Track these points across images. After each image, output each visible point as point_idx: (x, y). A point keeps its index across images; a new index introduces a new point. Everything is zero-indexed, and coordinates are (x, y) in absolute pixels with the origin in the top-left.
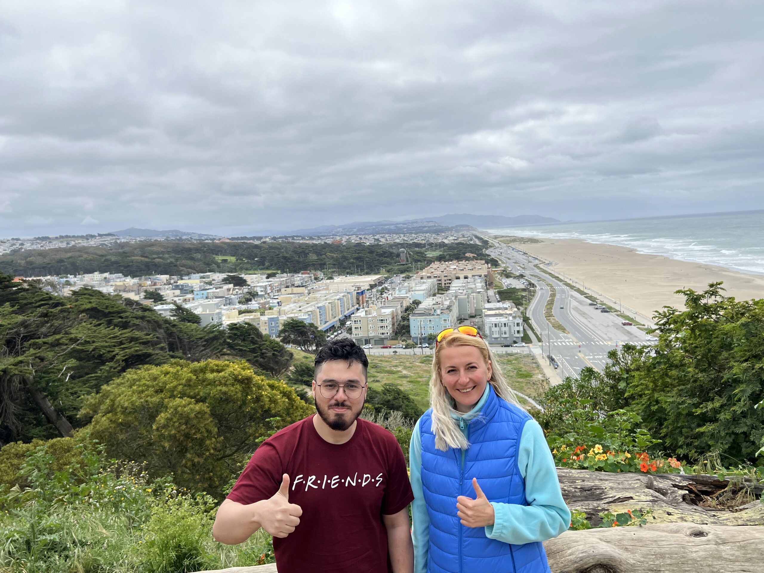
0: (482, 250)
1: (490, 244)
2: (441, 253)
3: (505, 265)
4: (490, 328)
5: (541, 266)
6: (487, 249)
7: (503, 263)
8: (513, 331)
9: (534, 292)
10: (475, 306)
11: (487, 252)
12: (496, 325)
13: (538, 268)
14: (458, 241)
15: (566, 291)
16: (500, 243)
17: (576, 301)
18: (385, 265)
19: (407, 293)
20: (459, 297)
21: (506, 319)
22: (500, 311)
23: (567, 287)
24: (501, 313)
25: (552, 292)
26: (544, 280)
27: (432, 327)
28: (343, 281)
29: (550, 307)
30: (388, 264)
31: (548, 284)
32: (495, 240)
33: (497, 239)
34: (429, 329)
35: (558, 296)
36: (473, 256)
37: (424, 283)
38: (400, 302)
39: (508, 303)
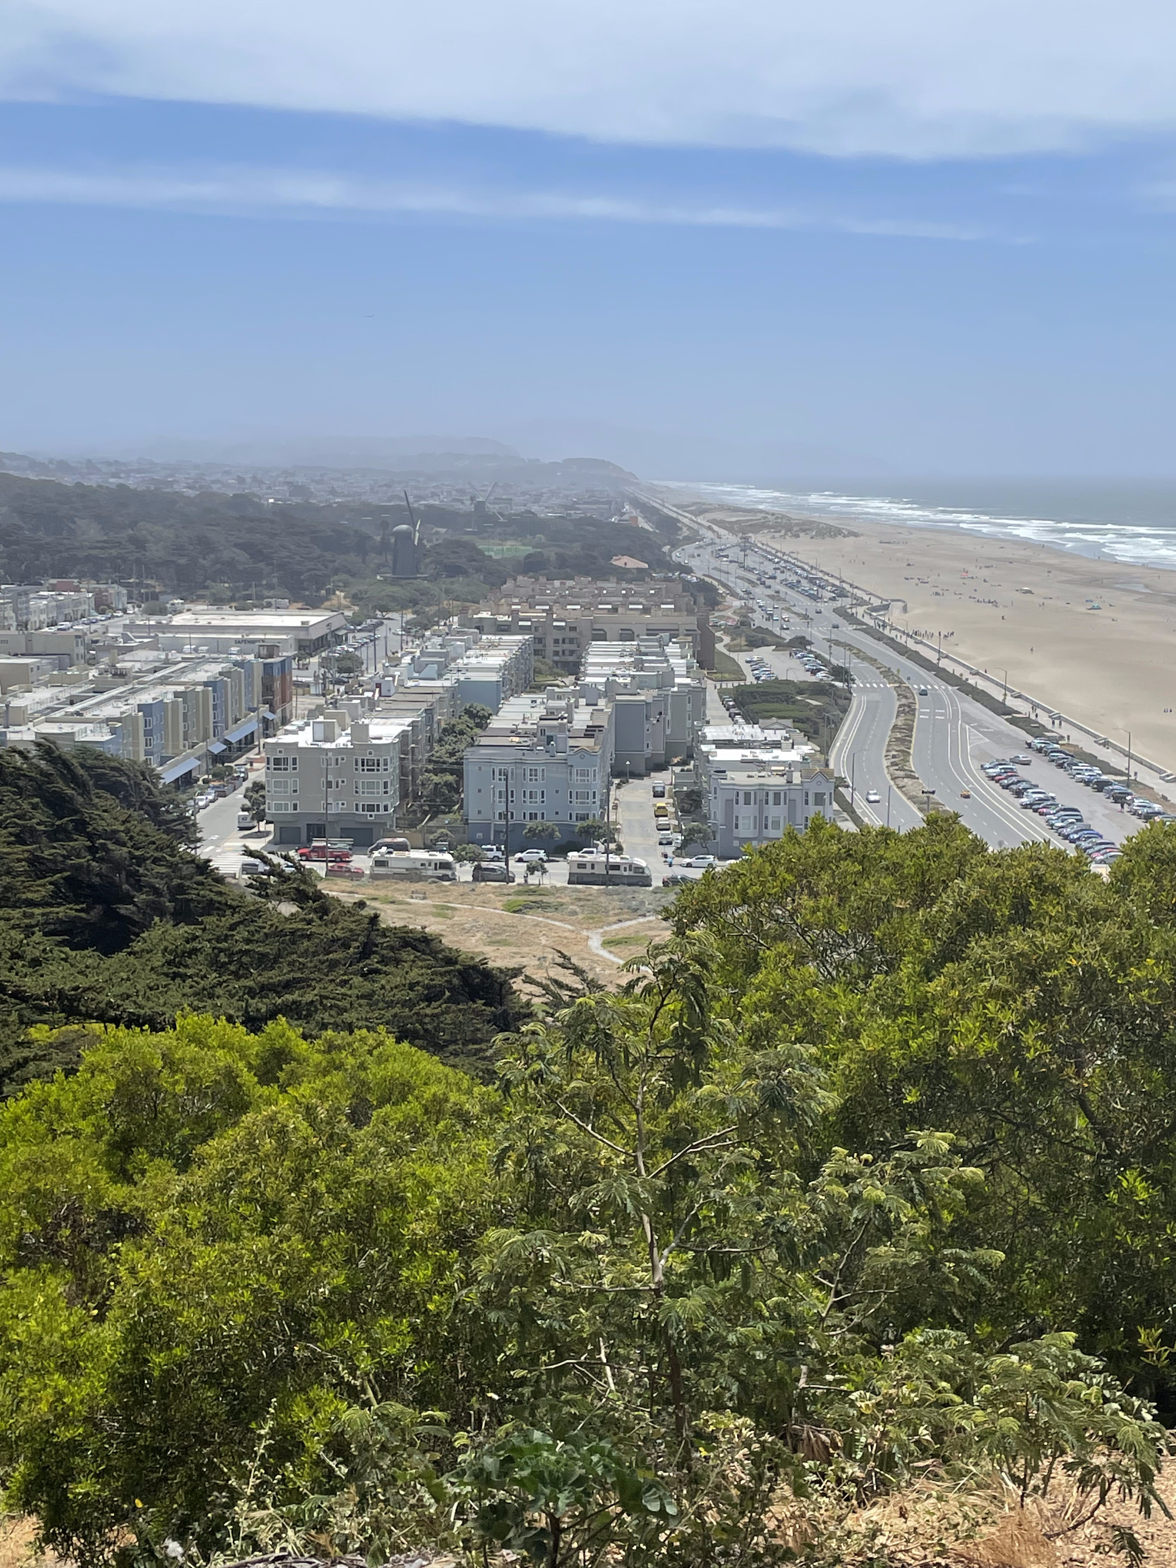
0: (661, 547)
1: (686, 532)
2: (531, 549)
3: (740, 604)
4: (729, 804)
5: (858, 612)
6: (674, 546)
8: (800, 820)
9: (849, 695)
11: (678, 556)
12: (747, 795)
13: (852, 619)
14: (580, 514)
15: (947, 700)
16: (715, 528)
17: (982, 733)
18: (344, 576)
19: (440, 676)
20: (618, 698)
21: (782, 781)
22: (758, 751)
23: (950, 688)
24: (760, 758)
25: (904, 701)
26: (872, 661)
27: (539, 795)
28: (202, 622)
29: (903, 748)
30: (353, 575)
31: (887, 673)
32: (700, 520)
33: (707, 515)
34: (528, 799)
35: (923, 714)
36: (635, 566)
37: (492, 646)
38: (424, 706)
39: (777, 726)
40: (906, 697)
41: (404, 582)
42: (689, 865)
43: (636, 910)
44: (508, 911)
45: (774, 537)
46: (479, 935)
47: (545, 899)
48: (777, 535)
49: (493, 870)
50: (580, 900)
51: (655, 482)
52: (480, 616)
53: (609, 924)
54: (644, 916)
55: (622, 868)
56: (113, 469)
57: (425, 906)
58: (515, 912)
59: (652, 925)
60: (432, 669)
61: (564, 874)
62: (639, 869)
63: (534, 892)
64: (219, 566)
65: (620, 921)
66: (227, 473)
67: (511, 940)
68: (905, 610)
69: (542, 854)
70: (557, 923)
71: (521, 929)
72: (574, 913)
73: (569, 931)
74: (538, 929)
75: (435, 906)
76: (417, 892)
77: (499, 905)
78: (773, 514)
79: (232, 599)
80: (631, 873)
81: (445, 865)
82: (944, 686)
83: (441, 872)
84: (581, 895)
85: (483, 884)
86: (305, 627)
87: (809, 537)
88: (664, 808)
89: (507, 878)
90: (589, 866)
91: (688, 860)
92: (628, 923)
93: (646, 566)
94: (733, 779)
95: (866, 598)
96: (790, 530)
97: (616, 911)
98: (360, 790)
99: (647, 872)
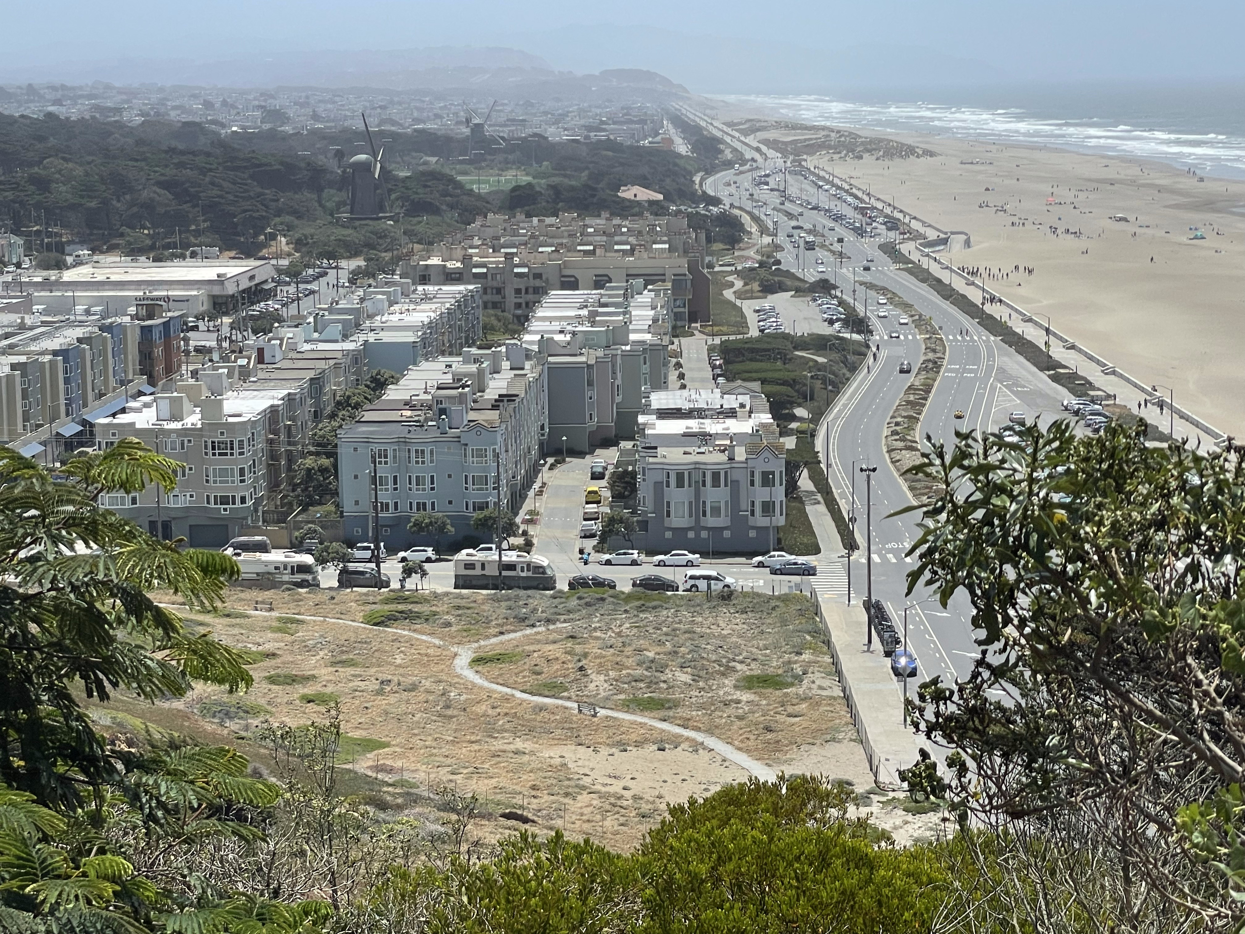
0: (692, 174)
1: (728, 155)
2: (525, 179)
3: (767, 240)
4: (659, 488)
5: (908, 248)
6: (710, 171)
7: (764, 230)
8: (744, 504)
9: (862, 350)
10: (618, 399)
11: (710, 186)
12: (680, 477)
13: (898, 256)
14: (602, 136)
15: (984, 352)
16: (764, 148)
17: (1016, 393)
18: (288, 219)
19: (345, 337)
20: (551, 359)
21: (723, 457)
22: (707, 421)
23: (992, 338)
24: (708, 430)
25: (931, 356)
26: (906, 306)
27: (428, 480)
28: (100, 278)
29: (912, 413)
30: (299, 218)
31: (921, 322)
32: (750, 140)
33: (758, 134)
34: (414, 485)
35: (951, 371)
36: (645, 198)
37: (426, 298)
38: (311, 374)
39: (741, 390)
40: (934, 351)
41: (357, 223)
42: (608, 563)
43: (524, 620)
44: (368, 623)
45: (832, 160)
46: (322, 653)
47: (416, 608)
48: (836, 157)
49: (362, 573)
50: (459, 608)
51: (709, 96)
52: (429, 262)
53: (487, 637)
54: (533, 626)
55: (519, 568)
56: (59, 95)
57: (266, 619)
58: (376, 624)
59: (538, 637)
60: (335, 330)
61: (446, 577)
62: (539, 569)
63: (405, 600)
64: (135, 209)
65: (502, 633)
66: (195, 96)
67: (359, 659)
68: (967, 243)
69: (430, 552)
70: (424, 637)
71: (375, 645)
72: (448, 624)
73: (435, 646)
74: (397, 644)
75: (279, 619)
76: (263, 602)
77: (360, 616)
78: (838, 132)
79: (152, 248)
80: (530, 574)
81: (303, 569)
82: (985, 335)
83: (298, 577)
84: (463, 603)
85: (349, 590)
86: (221, 280)
87: (874, 157)
88: (595, 492)
89: (379, 582)
90: (478, 566)
91: (607, 557)
92: (512, 636)
93: (661, 197)
94: (665, 457)
95: (922, 230)
96: (853, 151)
97: (500, 621)
98: (211, 479)
99: (549, 572)
